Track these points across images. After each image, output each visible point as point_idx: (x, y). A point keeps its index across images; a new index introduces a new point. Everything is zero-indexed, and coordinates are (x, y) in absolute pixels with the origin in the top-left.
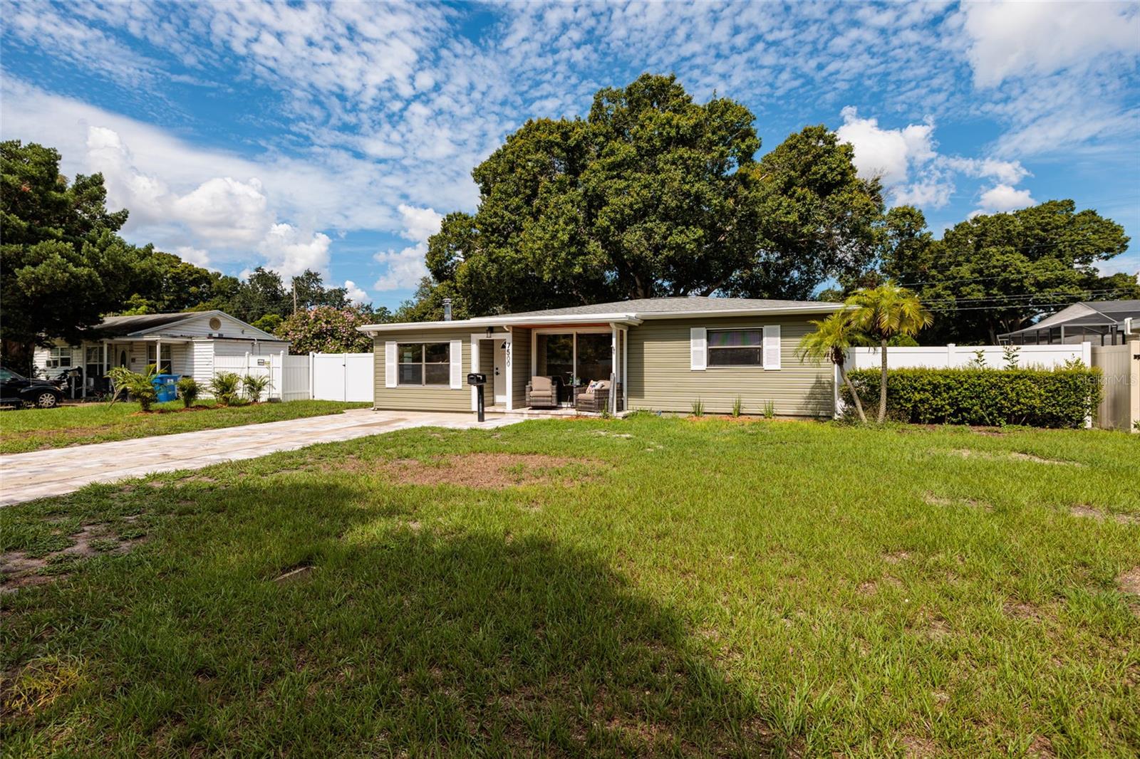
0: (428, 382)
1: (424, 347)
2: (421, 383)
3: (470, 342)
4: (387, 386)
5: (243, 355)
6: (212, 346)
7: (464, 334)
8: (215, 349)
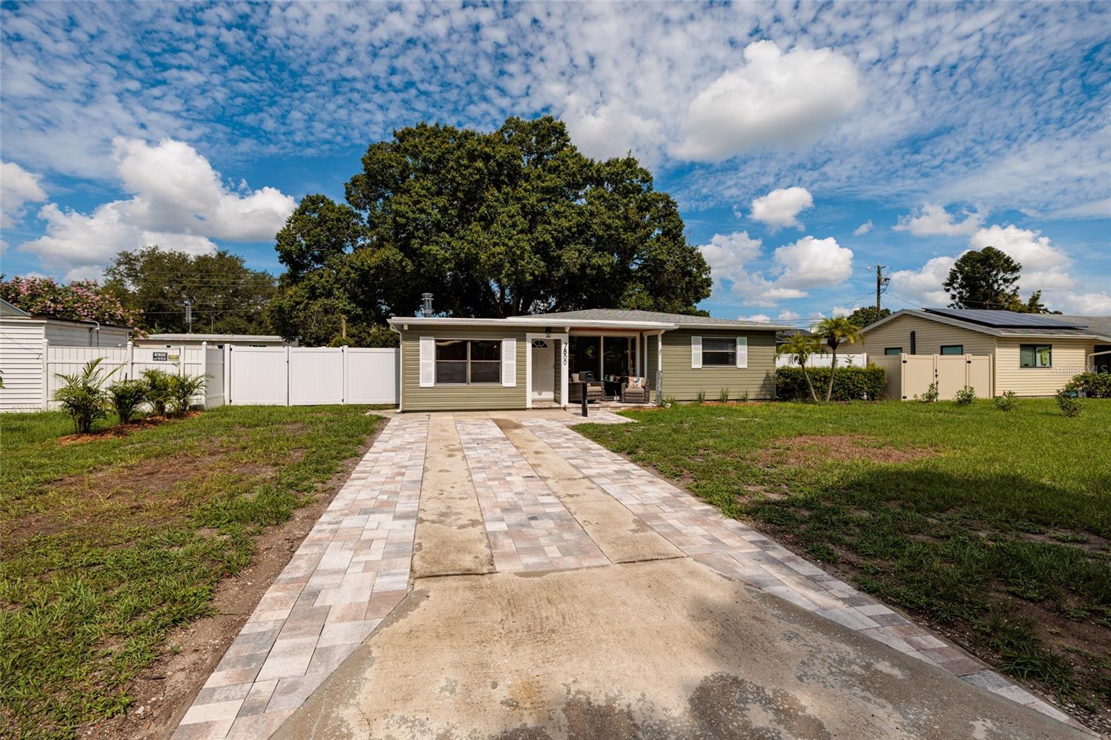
0: (473, 380)
1: (469, 345)
2: (465, 381)
3: (525, 340)
4: (422, 385)
5: (125, 346)
6: (42, 330)
7: (519, 333)
8: (47, 336)
